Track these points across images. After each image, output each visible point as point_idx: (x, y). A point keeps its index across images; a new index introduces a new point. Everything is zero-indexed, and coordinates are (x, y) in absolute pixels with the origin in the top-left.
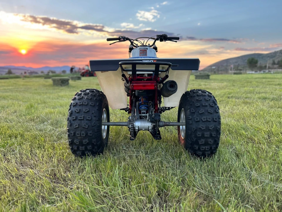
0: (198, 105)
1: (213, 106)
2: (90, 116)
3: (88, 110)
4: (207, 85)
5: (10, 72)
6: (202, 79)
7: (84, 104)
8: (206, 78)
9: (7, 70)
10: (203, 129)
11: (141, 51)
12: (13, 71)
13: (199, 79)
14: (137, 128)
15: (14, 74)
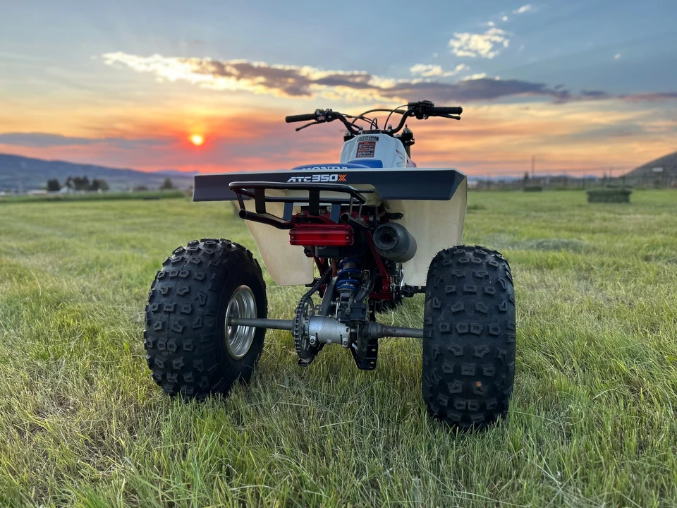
0: (451, 288)
1: (492, 293)
2: (189, 306)
3: (187, 291)
4: (610, 220)
5: (168, 185)
6: (606, 201)
7: (180, 275)
8: (619, 201)
9: (162, 181)
10: (457, 354)
11: (360, 146)
12: (174, 182)
13: (599, 201)
14: (314, 338)
15: (176, 188)
